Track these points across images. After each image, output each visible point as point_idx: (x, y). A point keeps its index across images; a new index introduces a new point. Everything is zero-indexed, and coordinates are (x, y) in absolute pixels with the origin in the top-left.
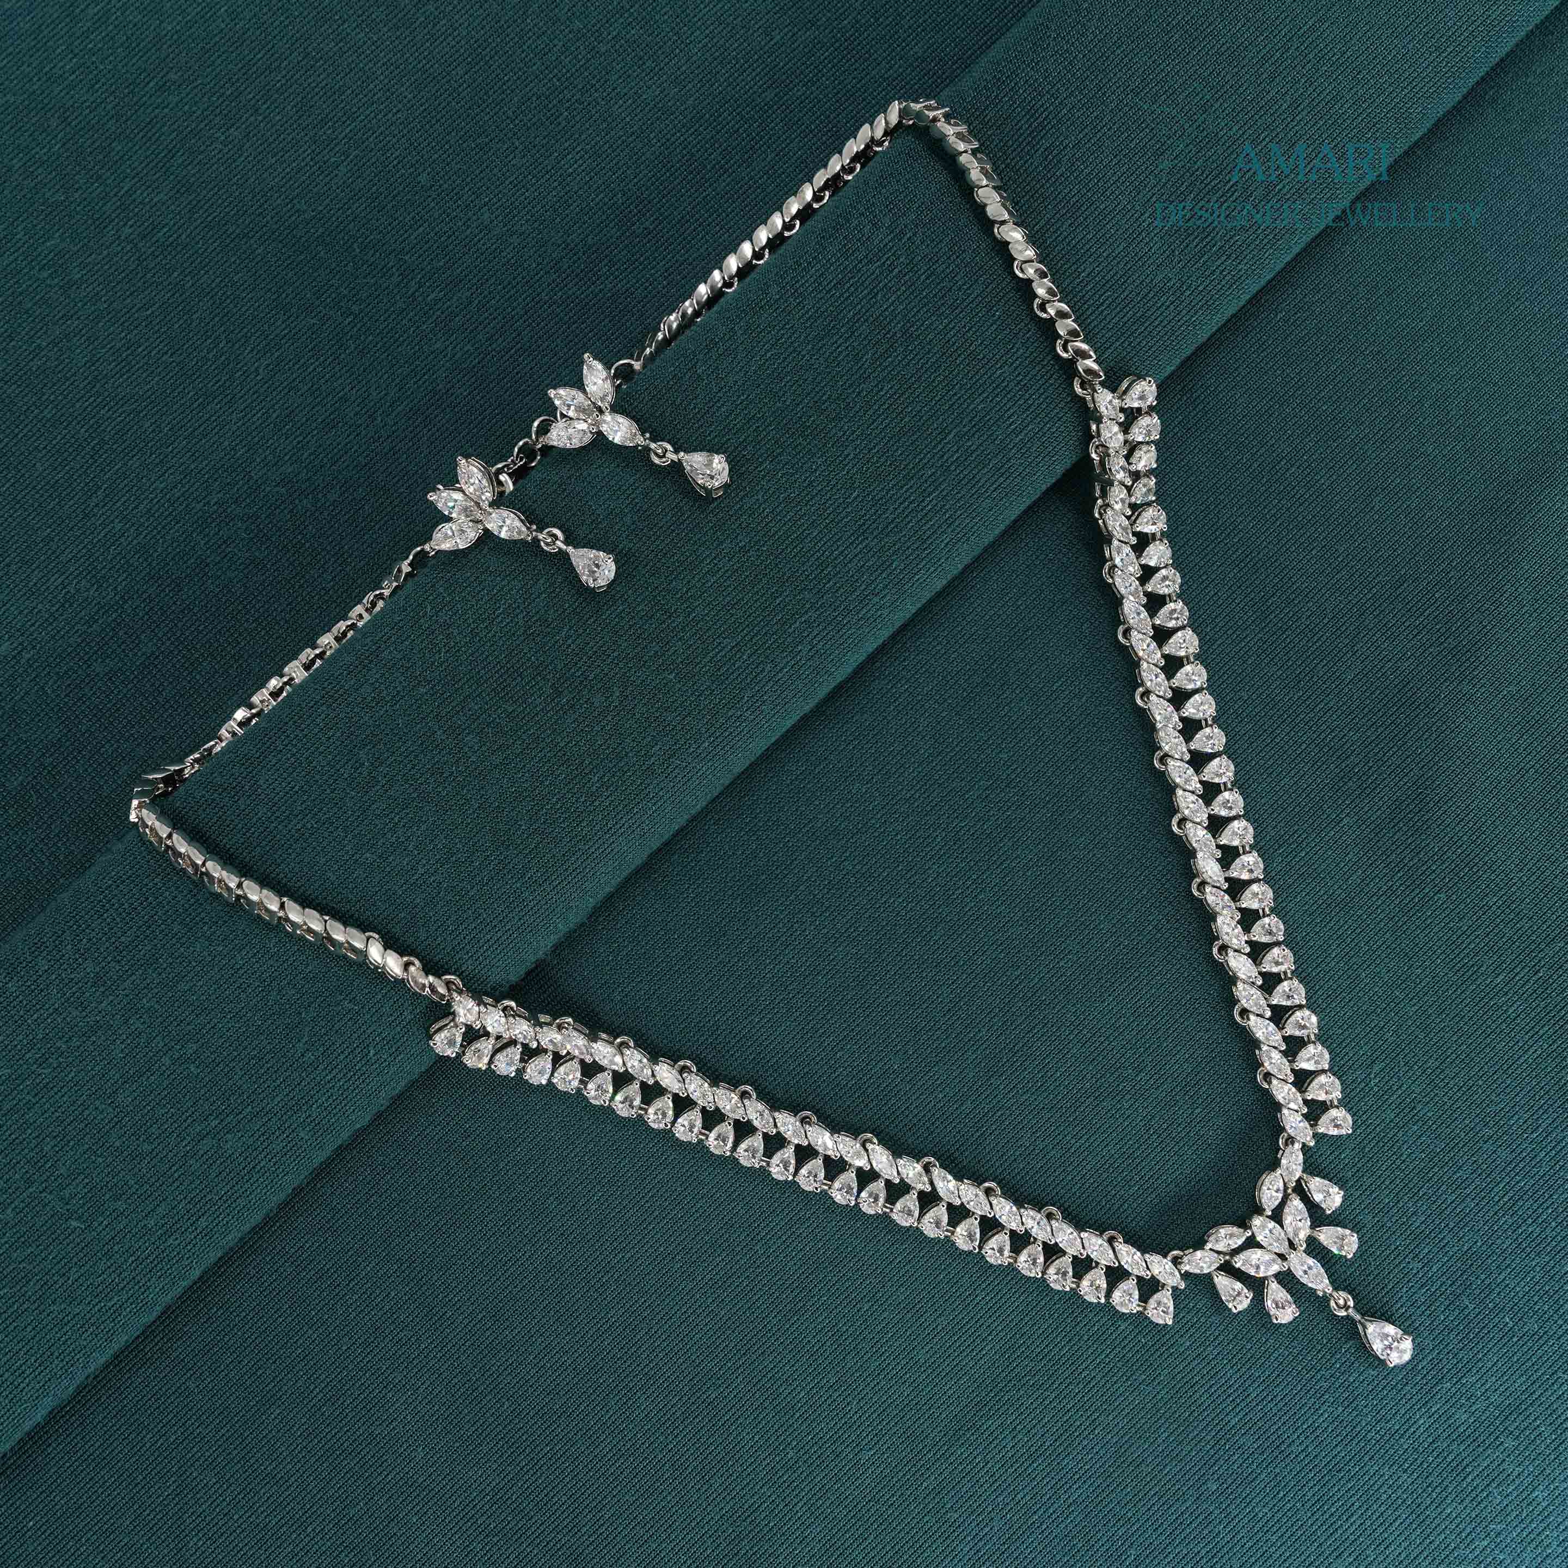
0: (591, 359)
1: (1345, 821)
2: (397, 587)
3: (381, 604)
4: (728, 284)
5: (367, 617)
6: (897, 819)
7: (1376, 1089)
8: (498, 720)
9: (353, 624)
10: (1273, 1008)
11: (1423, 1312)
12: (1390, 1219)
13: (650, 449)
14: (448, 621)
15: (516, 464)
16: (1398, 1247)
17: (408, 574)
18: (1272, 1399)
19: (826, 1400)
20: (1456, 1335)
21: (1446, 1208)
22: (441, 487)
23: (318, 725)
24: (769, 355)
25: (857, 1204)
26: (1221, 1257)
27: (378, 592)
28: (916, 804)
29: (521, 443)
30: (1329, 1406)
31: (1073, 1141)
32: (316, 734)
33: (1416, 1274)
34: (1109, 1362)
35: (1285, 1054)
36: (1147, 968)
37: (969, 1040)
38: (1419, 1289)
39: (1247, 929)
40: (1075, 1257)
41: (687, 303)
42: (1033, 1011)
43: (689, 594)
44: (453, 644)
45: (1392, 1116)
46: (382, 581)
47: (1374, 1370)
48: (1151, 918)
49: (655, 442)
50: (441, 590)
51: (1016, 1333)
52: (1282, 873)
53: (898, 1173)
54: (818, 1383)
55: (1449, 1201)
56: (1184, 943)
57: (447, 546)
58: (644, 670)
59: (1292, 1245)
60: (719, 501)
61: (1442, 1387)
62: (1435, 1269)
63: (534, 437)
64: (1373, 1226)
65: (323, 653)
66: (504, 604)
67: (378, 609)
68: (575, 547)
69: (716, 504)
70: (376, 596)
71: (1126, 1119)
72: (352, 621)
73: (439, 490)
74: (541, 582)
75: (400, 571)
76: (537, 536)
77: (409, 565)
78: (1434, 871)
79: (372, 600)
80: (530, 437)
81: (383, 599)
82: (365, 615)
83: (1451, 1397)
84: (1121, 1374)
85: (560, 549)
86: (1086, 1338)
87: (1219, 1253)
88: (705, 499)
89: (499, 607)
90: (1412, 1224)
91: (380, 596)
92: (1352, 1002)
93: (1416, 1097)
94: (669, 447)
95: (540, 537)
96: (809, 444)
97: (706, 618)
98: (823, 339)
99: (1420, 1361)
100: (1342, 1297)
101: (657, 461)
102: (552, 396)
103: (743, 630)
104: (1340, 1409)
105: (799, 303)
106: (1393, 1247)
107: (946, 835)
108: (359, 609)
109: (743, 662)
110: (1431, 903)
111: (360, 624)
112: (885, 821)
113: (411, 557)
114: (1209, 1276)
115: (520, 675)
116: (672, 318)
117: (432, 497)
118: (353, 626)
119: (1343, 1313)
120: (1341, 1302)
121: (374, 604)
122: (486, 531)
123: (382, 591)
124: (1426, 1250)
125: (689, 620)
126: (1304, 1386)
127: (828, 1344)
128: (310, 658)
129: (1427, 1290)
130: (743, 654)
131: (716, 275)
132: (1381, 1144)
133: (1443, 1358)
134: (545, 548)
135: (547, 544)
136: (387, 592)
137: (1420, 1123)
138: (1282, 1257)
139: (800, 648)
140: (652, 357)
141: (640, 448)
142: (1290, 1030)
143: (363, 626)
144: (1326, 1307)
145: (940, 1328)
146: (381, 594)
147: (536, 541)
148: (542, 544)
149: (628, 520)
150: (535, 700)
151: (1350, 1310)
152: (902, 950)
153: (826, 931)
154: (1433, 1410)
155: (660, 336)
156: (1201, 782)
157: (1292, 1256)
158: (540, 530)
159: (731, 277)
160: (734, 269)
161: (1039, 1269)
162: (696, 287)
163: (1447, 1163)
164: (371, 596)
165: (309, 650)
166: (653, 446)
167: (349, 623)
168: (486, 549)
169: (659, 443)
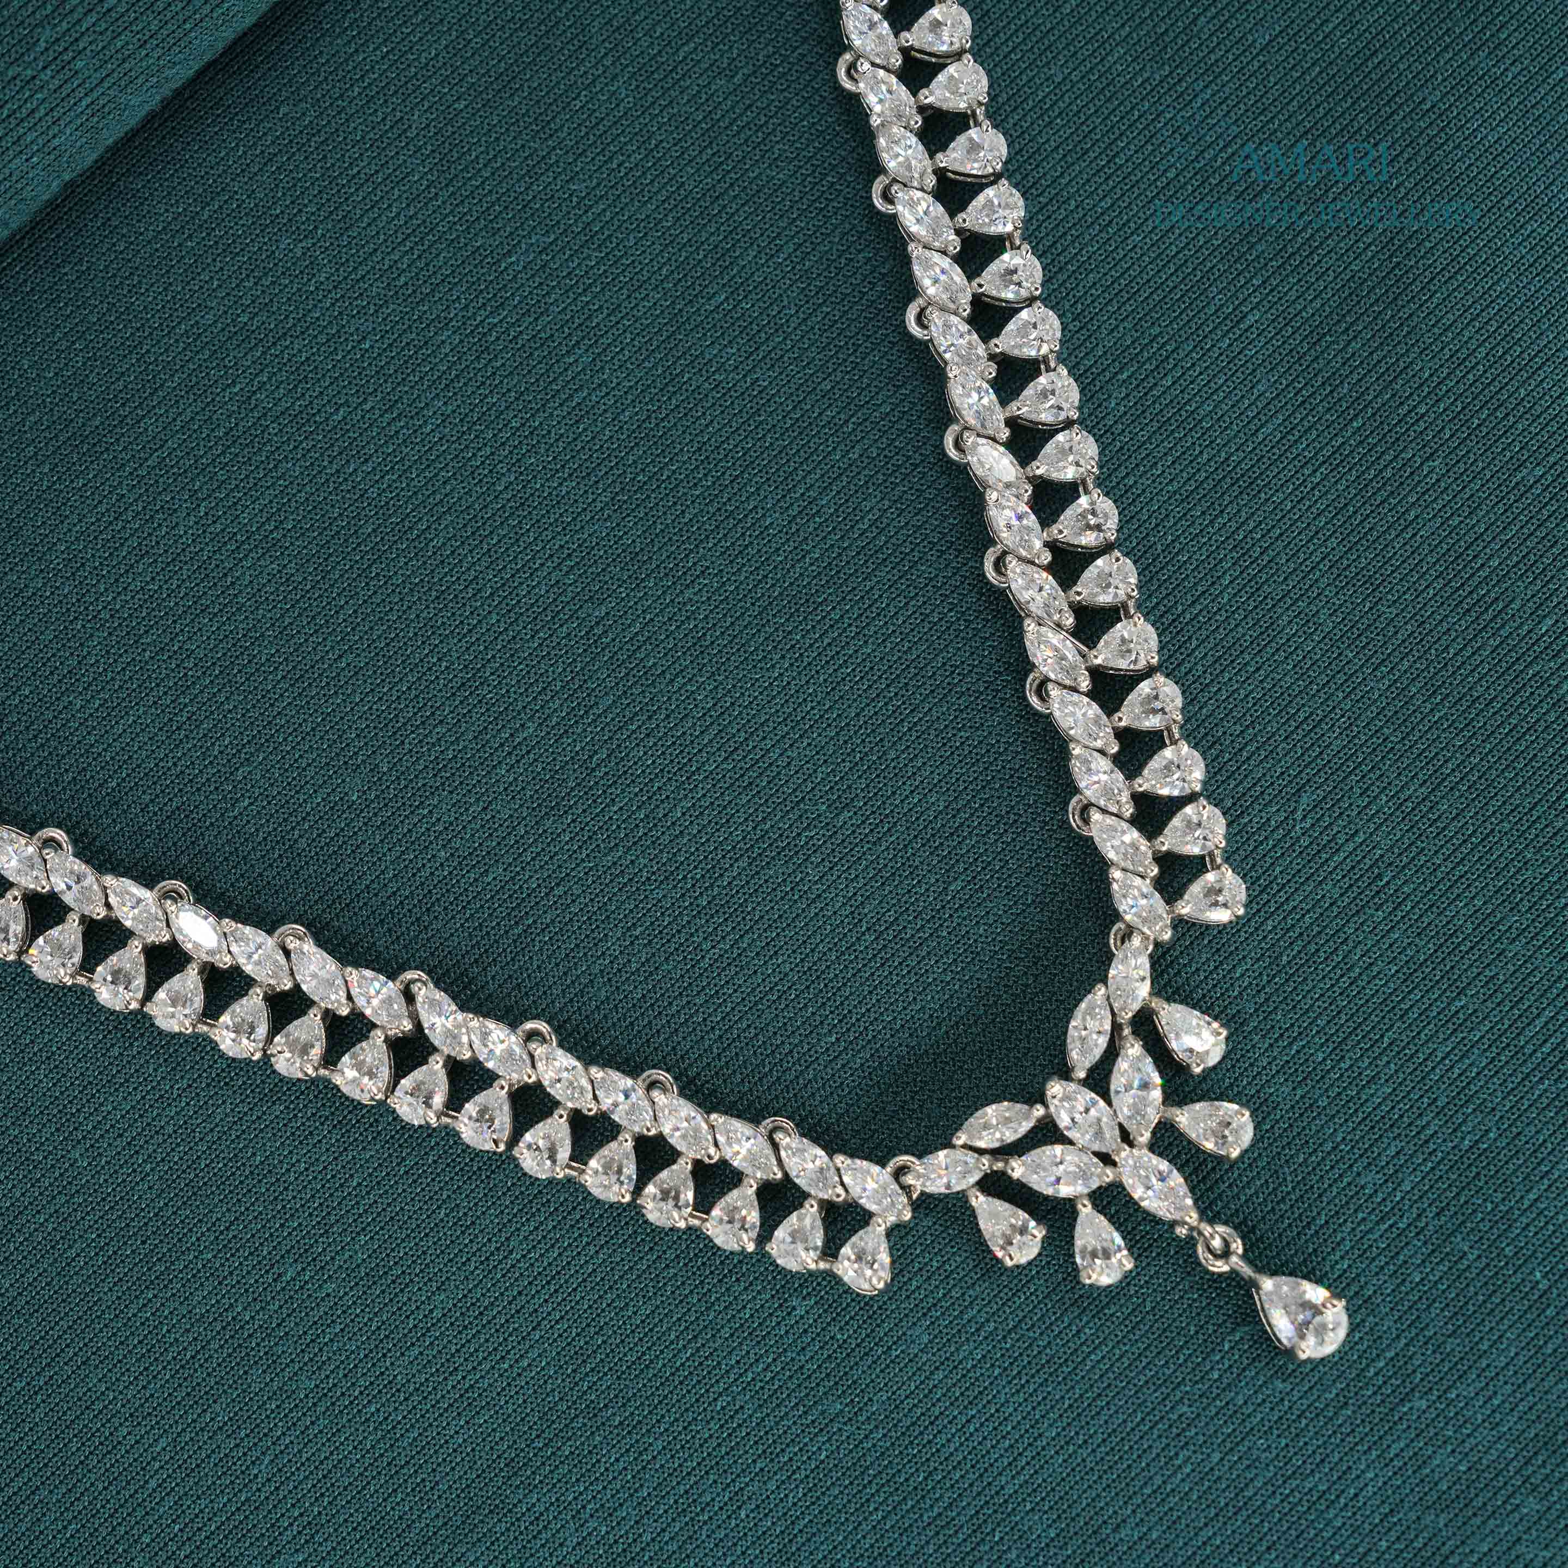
1: (1251, 319)
6: (362, 310)
7: (1305, 841)
10: (1096, 673)
11: (1382, 1268)
12: (1327, 1090)
16: (1338, 1144)
18: (1085, 1442)
19: (208, 1457)
20: (1442, 1310)
21: (1433, 1068)
25: (266, 1057)
26: (985, 1160)
28: (403, 279)
30: (1195, 1452)
31: (706, 946)
33: (1371, 1196)
34: (773, 1378)
35: (1118, 761)
36: (857, 602)
37: (502, 745)
38: (1377, 1223)
39: (1047, 519)
40: (697, 1163)
42: (630, 687)
45: (1336, 893)
47: (1284, 1381)
48: (866, 505)
51: (588, 1325)
52: (1127, 419)
53: (350, 998)
54: (194, 1421)
55: (1440, 1055)
56: (932, 555)
59: (1126, 1137)
61: (1411, 1409)
62: (1407, 1186)
64: (1293, 1107)
71: (814, 901)
78: (1423, 416)
83: (1428, 1426)
84: (794, 1401)
86: (726, 1332)
87: (980, 1152)
90: (1367, 1101)
92: (1262, 672)
93: (1382, 856)
99: (1373, 1360)
100: (1217, 1234)
104: (1216, 1457)
106: (1329, 1146)
107: (461, 341)
110: (1417, 478)
112: (340, 313)
114: (961, 1198)
119: (1221, 1267)
120: (1217, 1243)
124: (1392, 1151)
126: (1148, 1414)
127: (214, 1345)
129: (1391, 1226)
132: (1313, 948)
133: (1415, 1353)
137: (1389, 907)
138: (1106, 1159)
142: (1127, 716)
144: (1190, 1256)
145: (437, 1314)
151: (1234, 1259)
152: (370, 566)
153: (219, 527)
154: (1392, 1452)
156: (958, 232)
157: (1123, 1154)
161: (628, 1187)
163: (1437, 982)
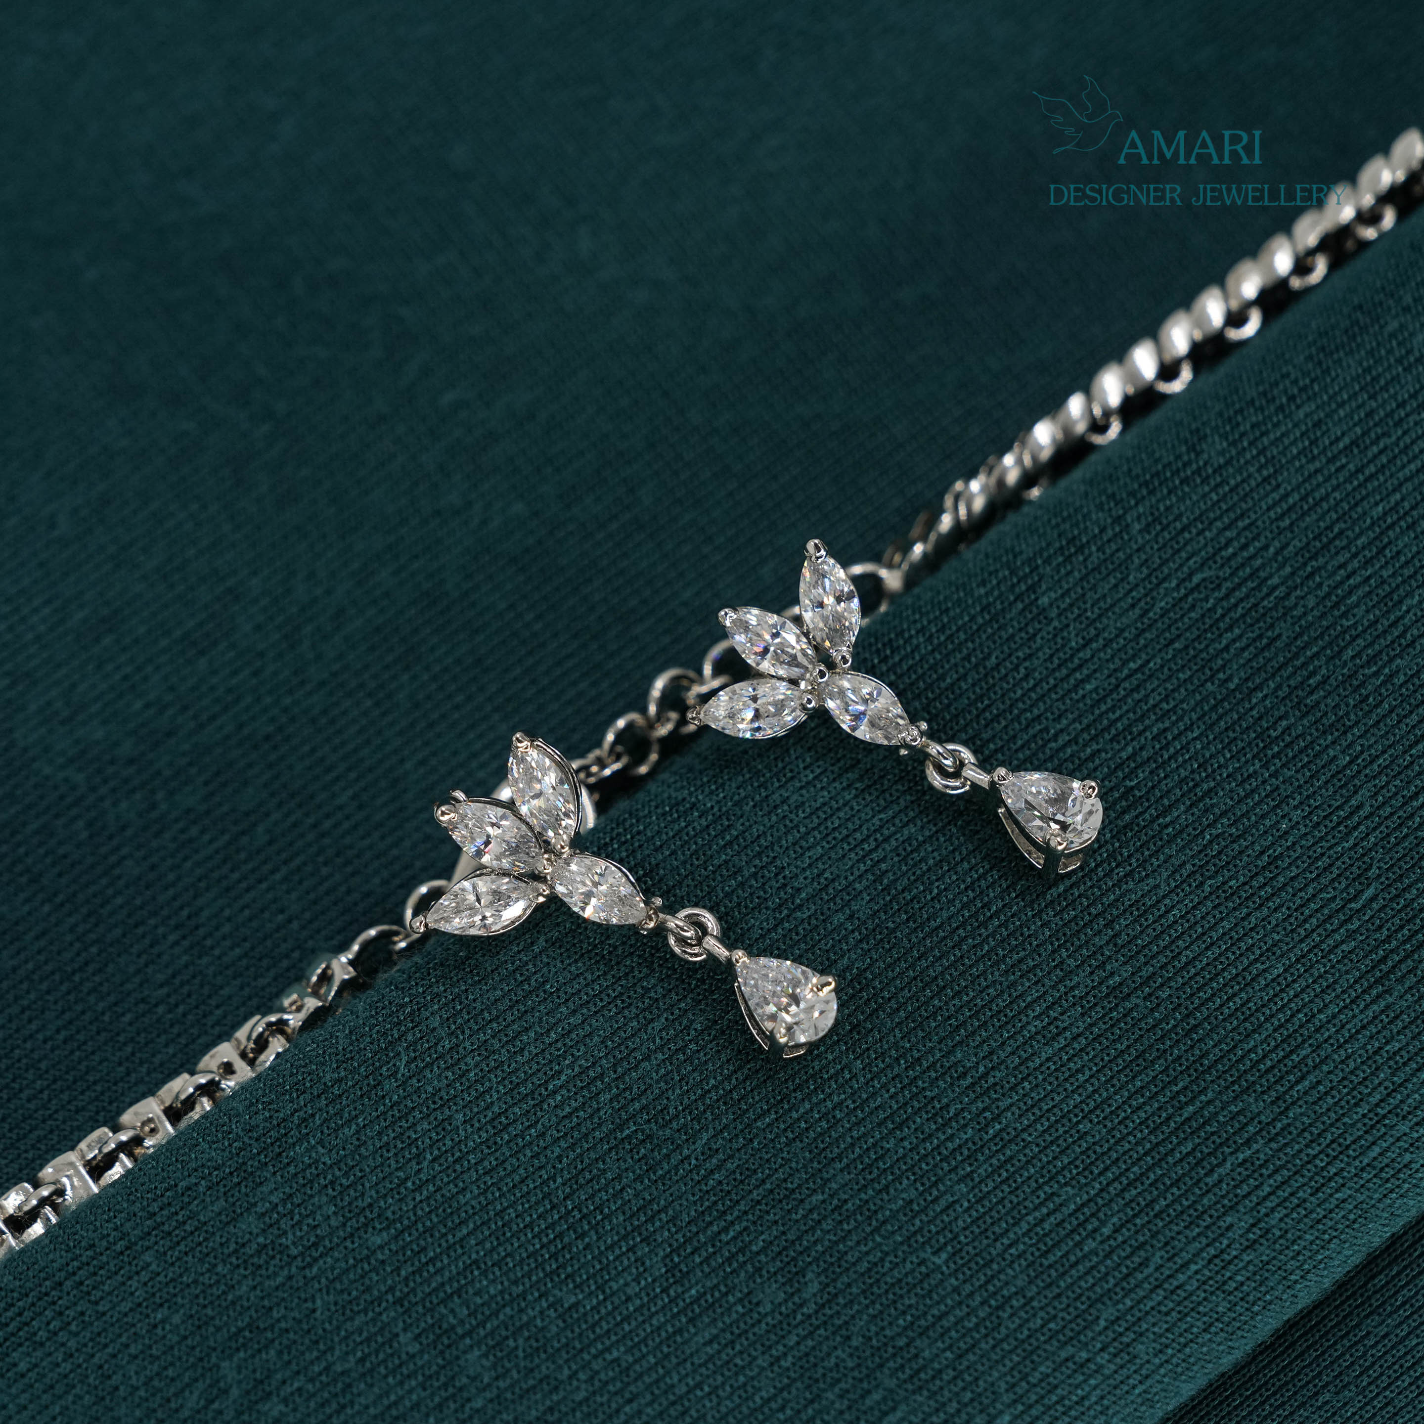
0: (823, 552)
2: (318, 1010)
3: (277, 1045)
4: (1098, 426)
5: (244, 1072)
8: (539, 1322)
9: (212, 1082)
13: (927, 756)
14: (443, 1093)
15: (603, 766)
17: (345, 985)
22: (459, 795)
23: (132, 1294)
24: (1196, 579)
27: (273, 1019)
29: (621, 723)
32: (126, 1315)
41: (1009, 460)
43: (991, 1080)
44: (449, 1143)
46: (280, 993)
49: (940, 742)
50: (435, 1022)
57: (456, 925)
58: (878, 1239)
60: (1068, 883)
63: (652, 709)
65: (137, 1141)
66: (571, 1066)
67: (268, 1058)
68: (750, 954)
69: (1061, 888)
70: (270, 1025)
72: (209, 1077)
73: (457, 801)
74: (657, 1025)
75: (326, 978)
76: (664, 922)
77: (351, 963)
79: (261, 1035)
80: (644, 710)
81: (282, 1032)
82: (240, 1065)
85: (710, 955)
88: (1039, 874)
89: (560, 1072)
91: (279, 1027)
94: (967, 755)
95: (671, 924)
96: (1274, 775)
97: (1025, 1135)
98: (1314, 557)
101: (937, 781)
102: (728, 623)
103: (1106, 1169)
105: (1265, 480)
108: (225, 1052)
109: (1102, 1242)
111: (229, 1084)
113: (356, 947)
115: (594, 1227)
116: (975, 486)
117: (445, 816)
118: (209, 1089)
121: (261, 1044)
122: (554, 899)
123: (286, 1017)
125: (986, 1137)
128: (106, 1150)
130: (1103, 1223)
131: (1075, 405)
134: (677, 950)
135: (682, 941)
136: (294, 1020)
139: (1229, 1220)
140: (931, 563)
141: (903, 752)
143: (235, 1094)
146: (282, 1023)
147: (661, 931)
148: (672, 941)
149: (862, 907)
150: (626, 1284)
155: (946, 522)
158: (671, 909)
159: (1107, 413)
160: (1114, 399)
162: (1030, 427)
164: (256, 1025)
165: (104, 1131)
166: (934, 749)
167: (203, 1081)
168: (542, 941)
169: (951, 747)
